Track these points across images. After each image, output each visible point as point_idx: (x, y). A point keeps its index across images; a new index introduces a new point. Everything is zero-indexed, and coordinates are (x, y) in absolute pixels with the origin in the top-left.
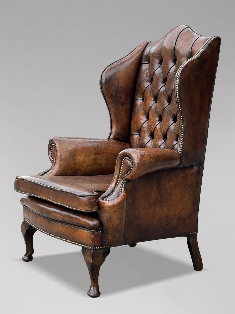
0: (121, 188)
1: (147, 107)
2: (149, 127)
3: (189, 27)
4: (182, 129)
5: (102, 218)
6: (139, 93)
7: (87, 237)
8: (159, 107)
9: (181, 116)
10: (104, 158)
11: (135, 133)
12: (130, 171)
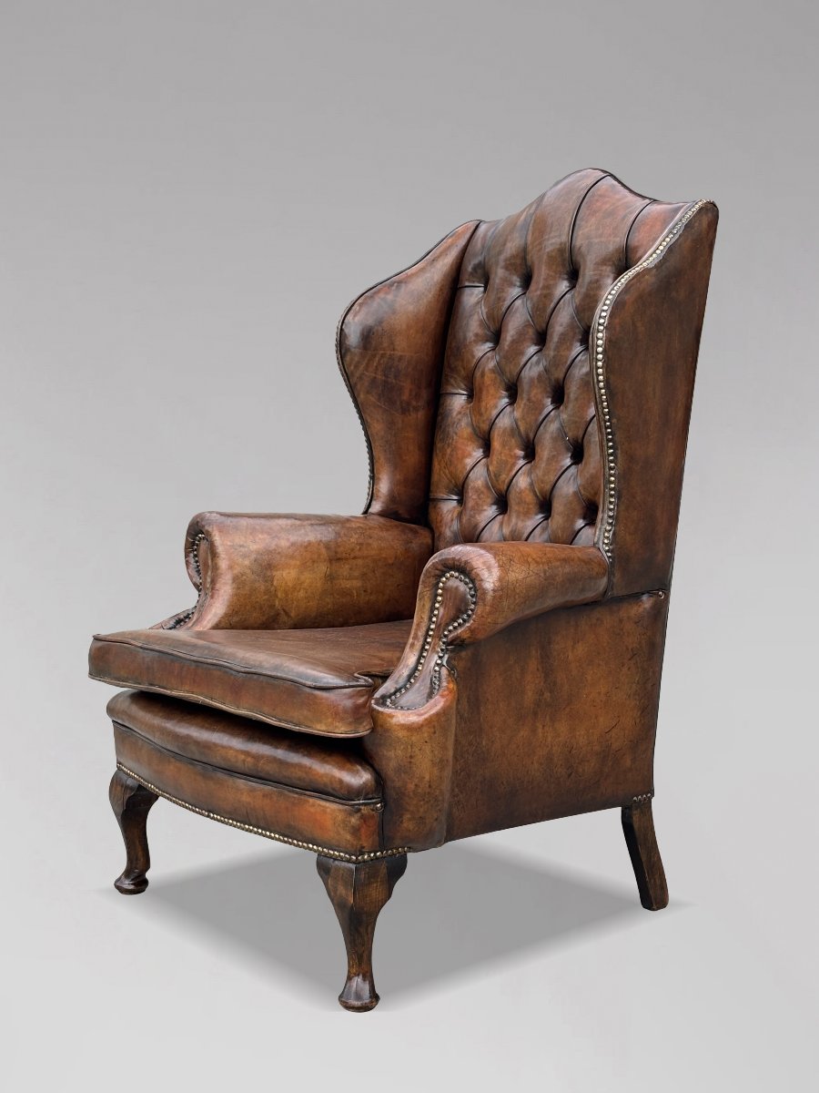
0: (437, 668)
1: (485, 418)
2: (493, 478)
3: (611, 175)
4: (613, 482)
5: (384, 763)
8: (523, 420)
9: (611, 444)
10: (356, 574)
11: (445, 497)
12: (465, 616)
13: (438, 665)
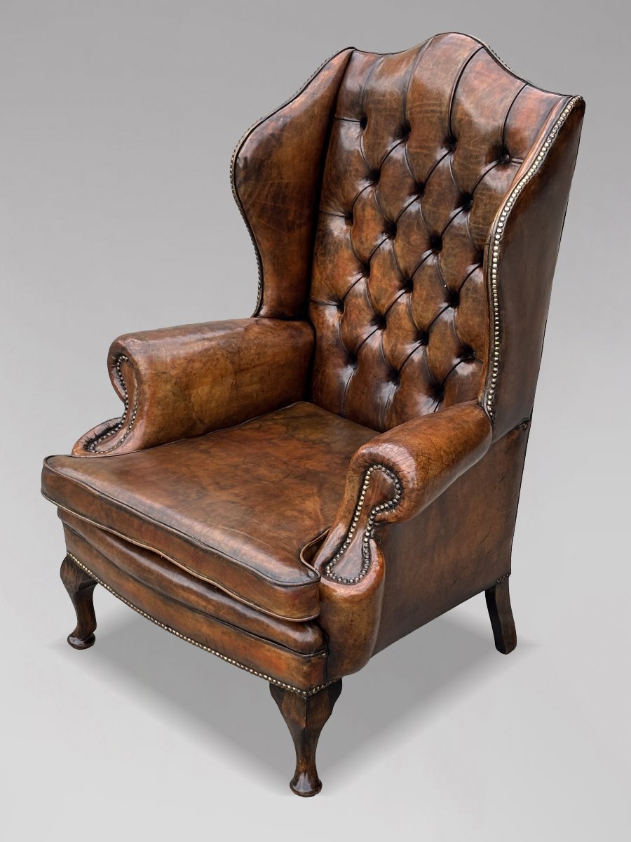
0: (366, 540)
1: (365, 246)
2: (372, 299)
3: (485, 48)
5: (329, 625)
6: (336, 201)
7: (289, 668)
10: (255, 379)
12: (391, 503)
13: (367, 537)
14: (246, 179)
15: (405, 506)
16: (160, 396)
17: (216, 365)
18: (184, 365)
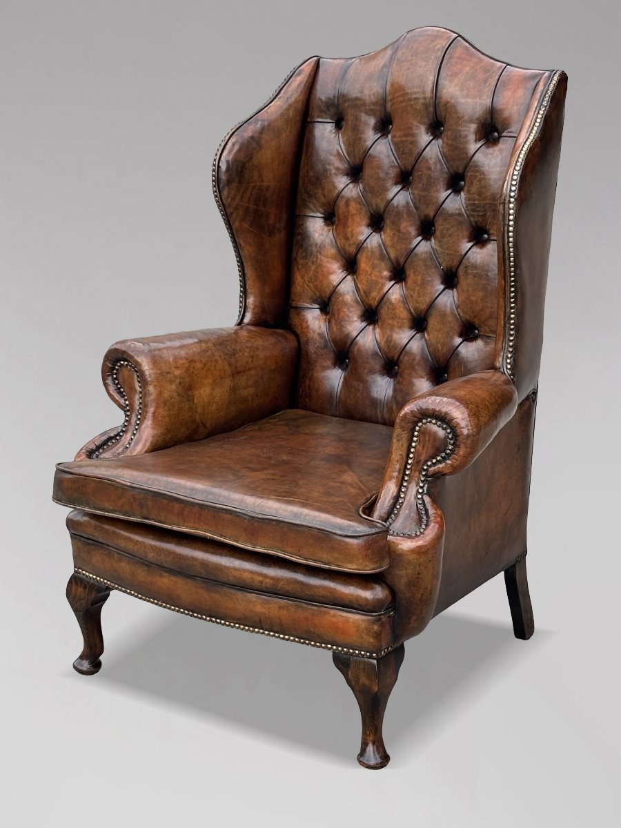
0: (420, 496)
1: (351, 242)
2: (362, 294)
4: (512, 319)
5: (396, 580)
6: (315, 202)
7: (358, 631)
8: (393, 246)
9: (513, 289)
10: (251, 382)
11: (309, 306)
12: (443, 455)
13: (420, 493)
14: (229, 182)
15: (461, 453)
16: (166, 396)
17: (215, 366)
18: (186, 365)
